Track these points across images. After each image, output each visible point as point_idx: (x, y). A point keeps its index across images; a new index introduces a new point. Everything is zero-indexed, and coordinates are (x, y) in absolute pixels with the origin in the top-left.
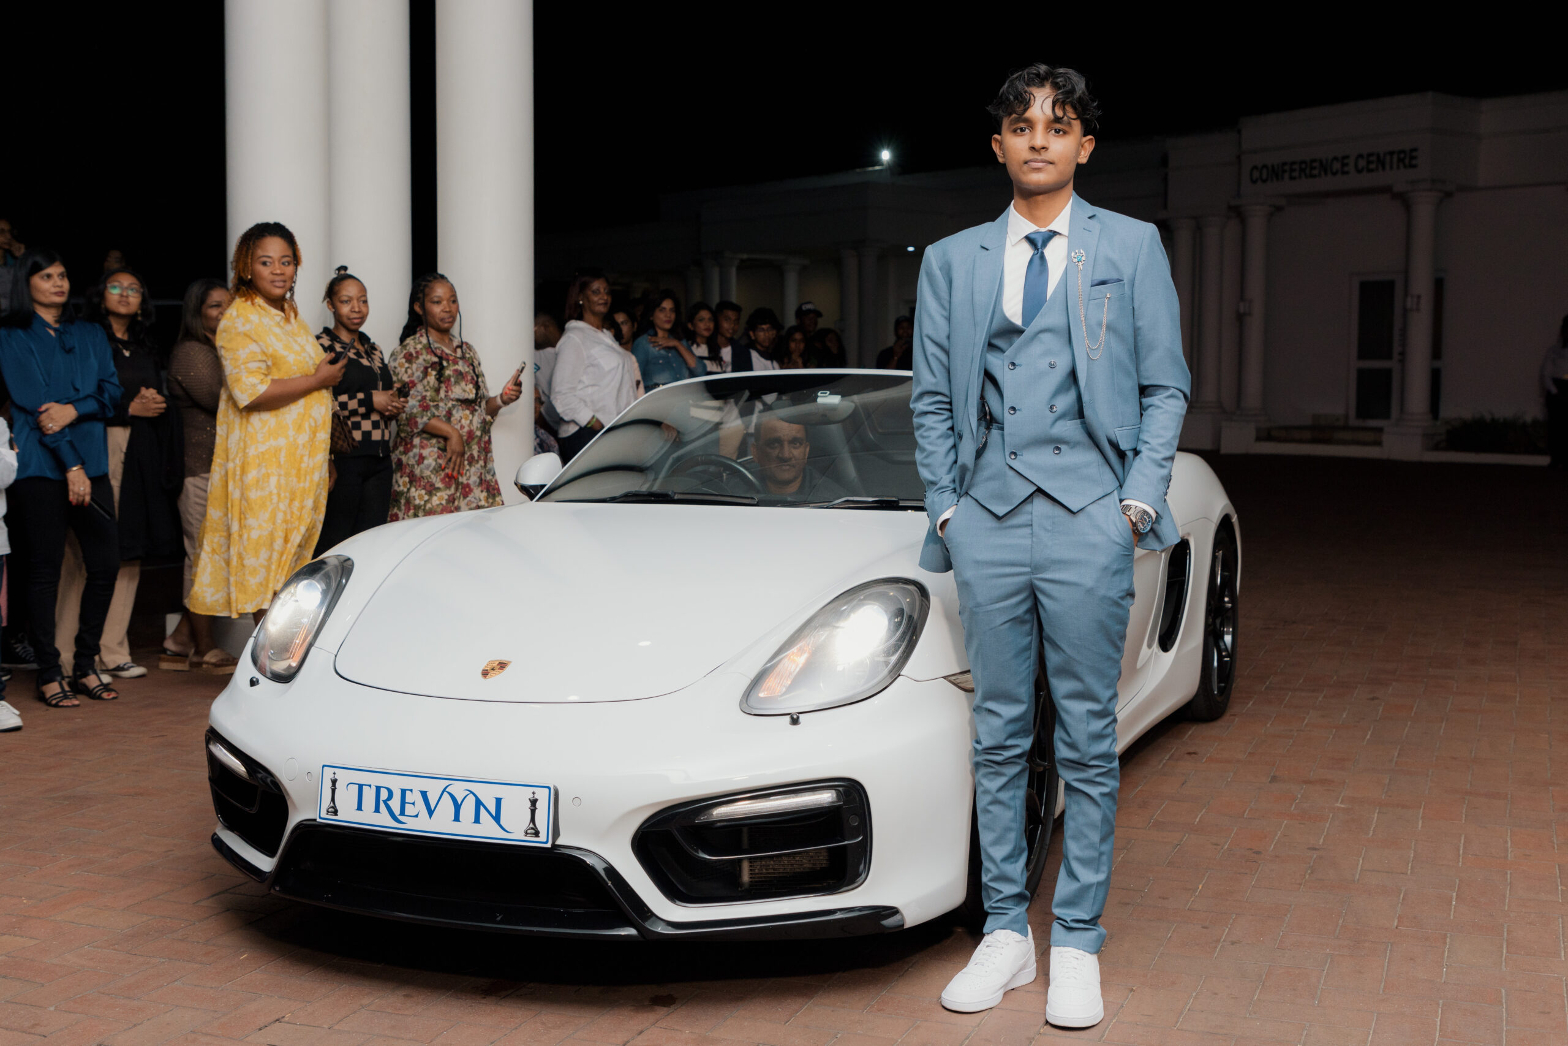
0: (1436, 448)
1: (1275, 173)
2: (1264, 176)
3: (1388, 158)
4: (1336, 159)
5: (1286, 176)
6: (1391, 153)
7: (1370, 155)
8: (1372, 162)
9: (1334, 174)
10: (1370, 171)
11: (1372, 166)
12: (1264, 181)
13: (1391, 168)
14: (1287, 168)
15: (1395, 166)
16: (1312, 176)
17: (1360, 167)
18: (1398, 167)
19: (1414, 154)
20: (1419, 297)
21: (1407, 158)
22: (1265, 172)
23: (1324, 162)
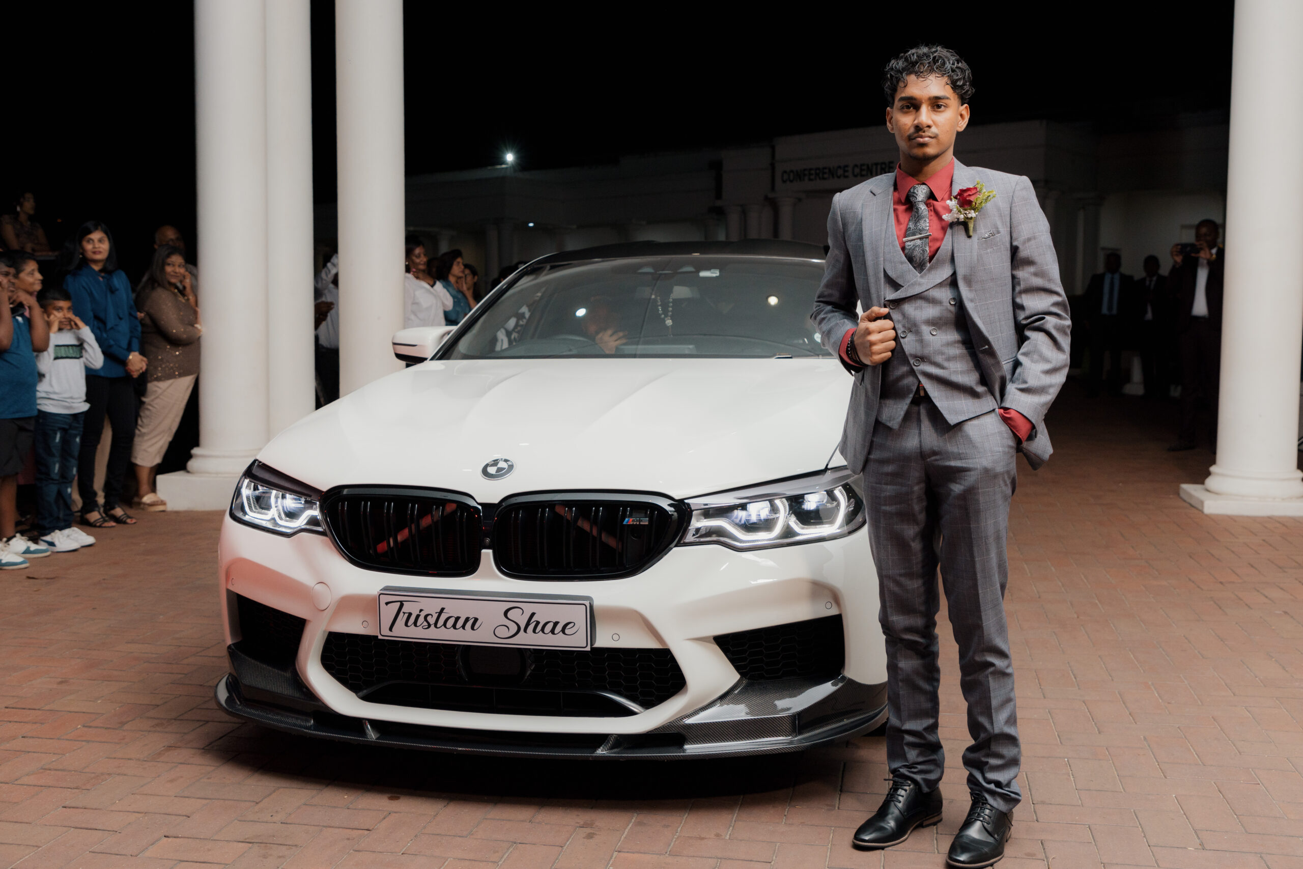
1: (799, 176)
2: (791, 177)
3: (874, 167)
4: (839, 167)
5: (806, 178)
6: (876, 164)
7: (862, 165)
8: (864, 170)
9: (839, 177)
11: (864, 173)
12: (791, 181)
14: (807, 172)
16: (824, 179)
17: (856, 173)
22: (792, 175)
23: (832, 169)
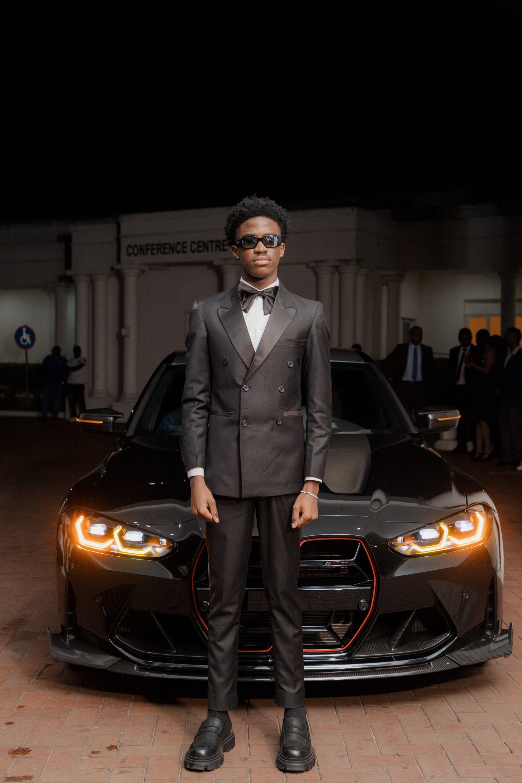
1: (143, 250)
2: (136, 252)
3: (210, 244)
4: (179, 243)
5: (149, 252)
6: (212, 242)
7: (199, 242)
8: (200, 246)
9: (178, 252)
10: (199, 251)
11: (201, 249)
12: (136, 255)
13: (212, 250)
14: (149, 247)
15: (214, 249)
16: (165, 253)
17: (194, 249)
18: (216, 250)
21: (221, 245)
22: (136, 249)
23: (172, 245)
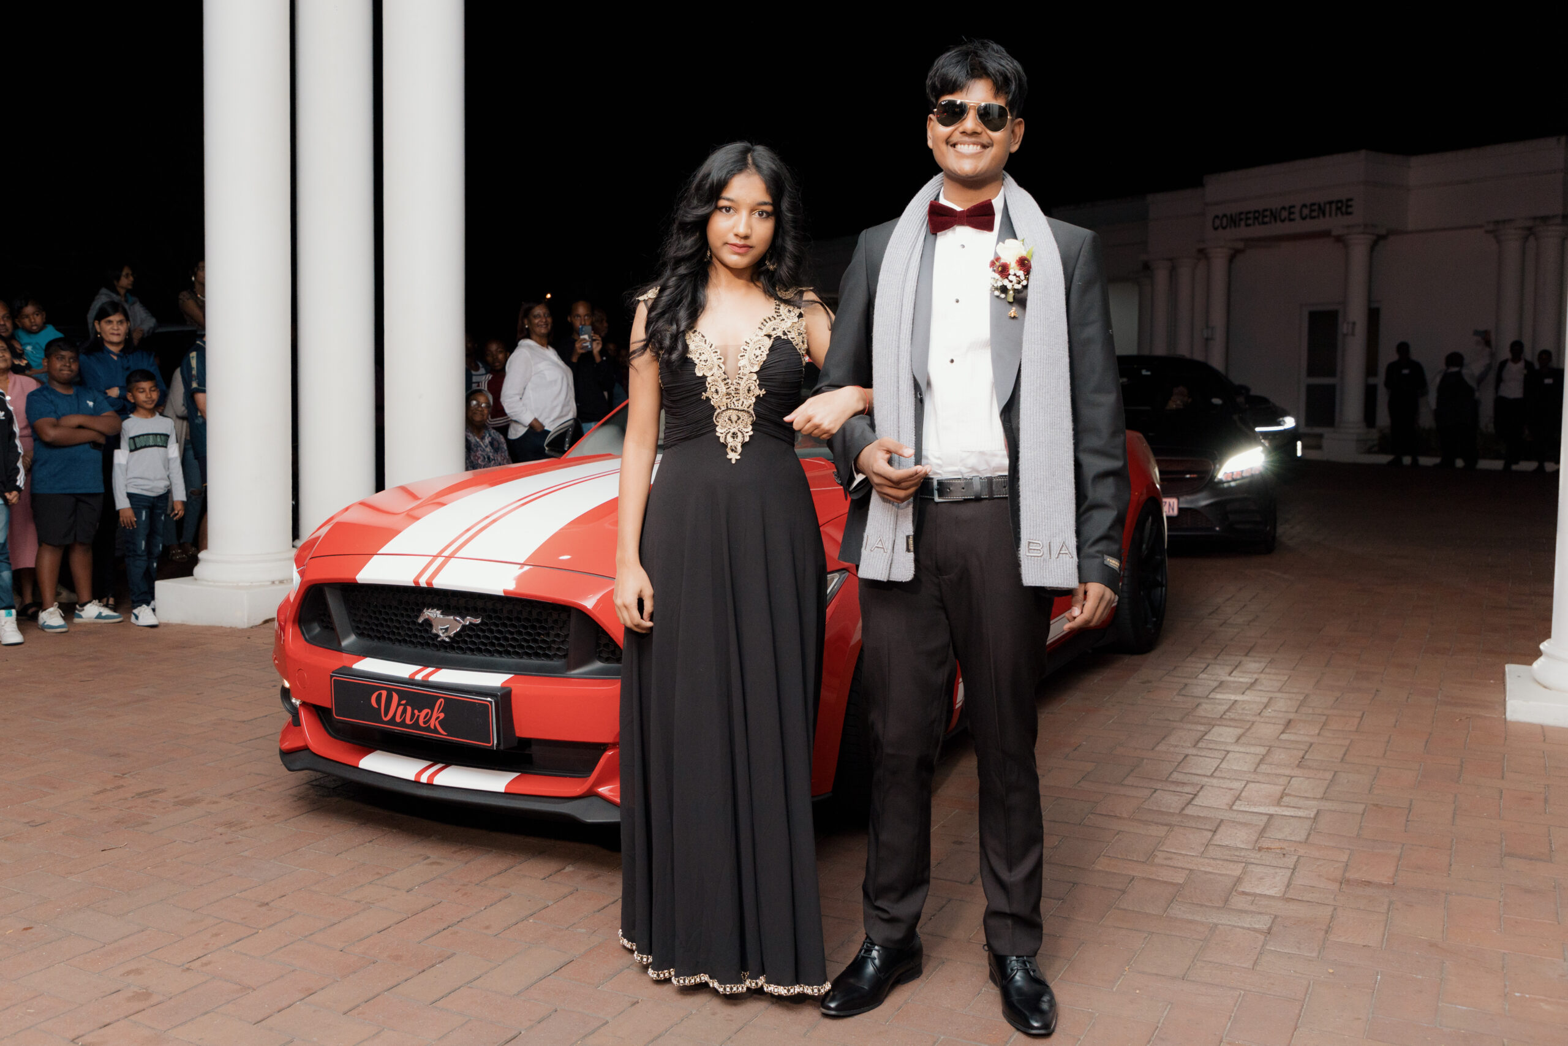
0: (1369, 451)
1: (1234, 221)
2: (1224, 224)
3: (1328, 206)
4: (1284, 208)
5: (1243, 223)
6: (1331, 203)
7: (1312, 205)
8: (1314, 211)
9: (1283, 221)
10: (1312, 218)
11: (1315, 214)
12: (1224, 228)
13: (1330, 215)
14: (1243, 216)
15: (1334, 212)
16: (1264, 223)
17: (1304, 215)
18: (1336, 215)
19: (1350, 203)
20: (1354, 324)
21: (1343, 207)
22: (1225, 220)
23: (1274, 211)
